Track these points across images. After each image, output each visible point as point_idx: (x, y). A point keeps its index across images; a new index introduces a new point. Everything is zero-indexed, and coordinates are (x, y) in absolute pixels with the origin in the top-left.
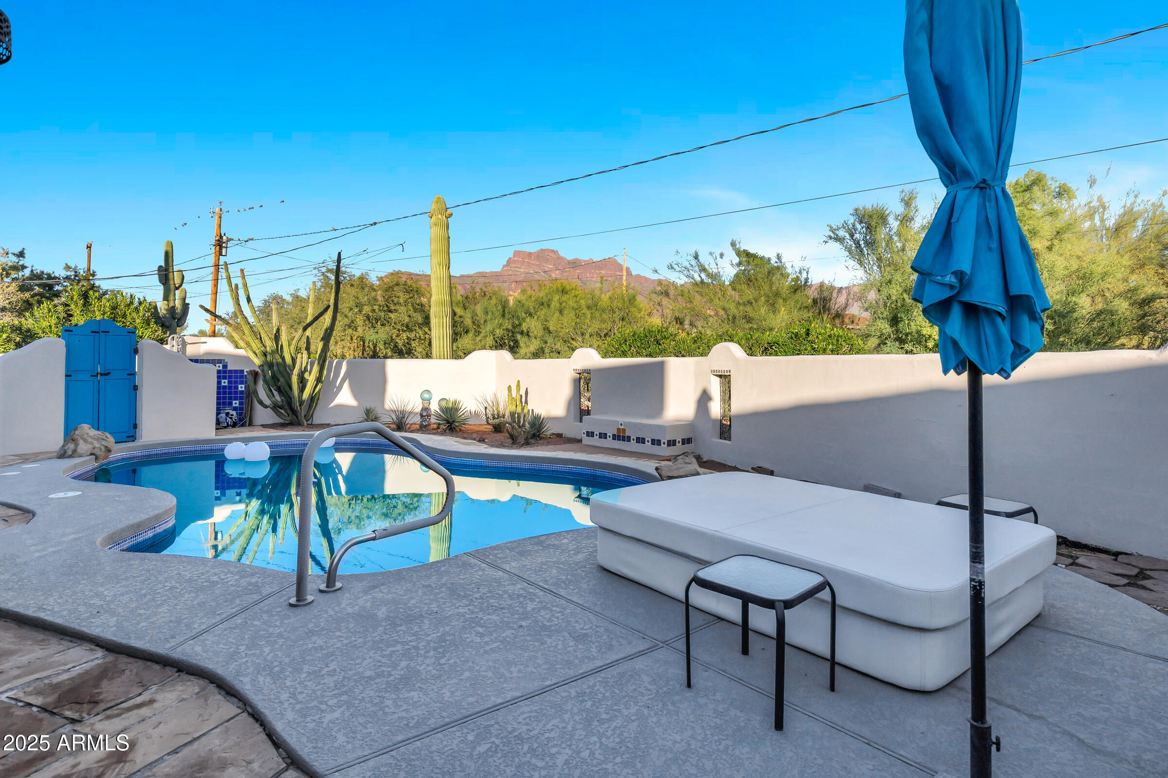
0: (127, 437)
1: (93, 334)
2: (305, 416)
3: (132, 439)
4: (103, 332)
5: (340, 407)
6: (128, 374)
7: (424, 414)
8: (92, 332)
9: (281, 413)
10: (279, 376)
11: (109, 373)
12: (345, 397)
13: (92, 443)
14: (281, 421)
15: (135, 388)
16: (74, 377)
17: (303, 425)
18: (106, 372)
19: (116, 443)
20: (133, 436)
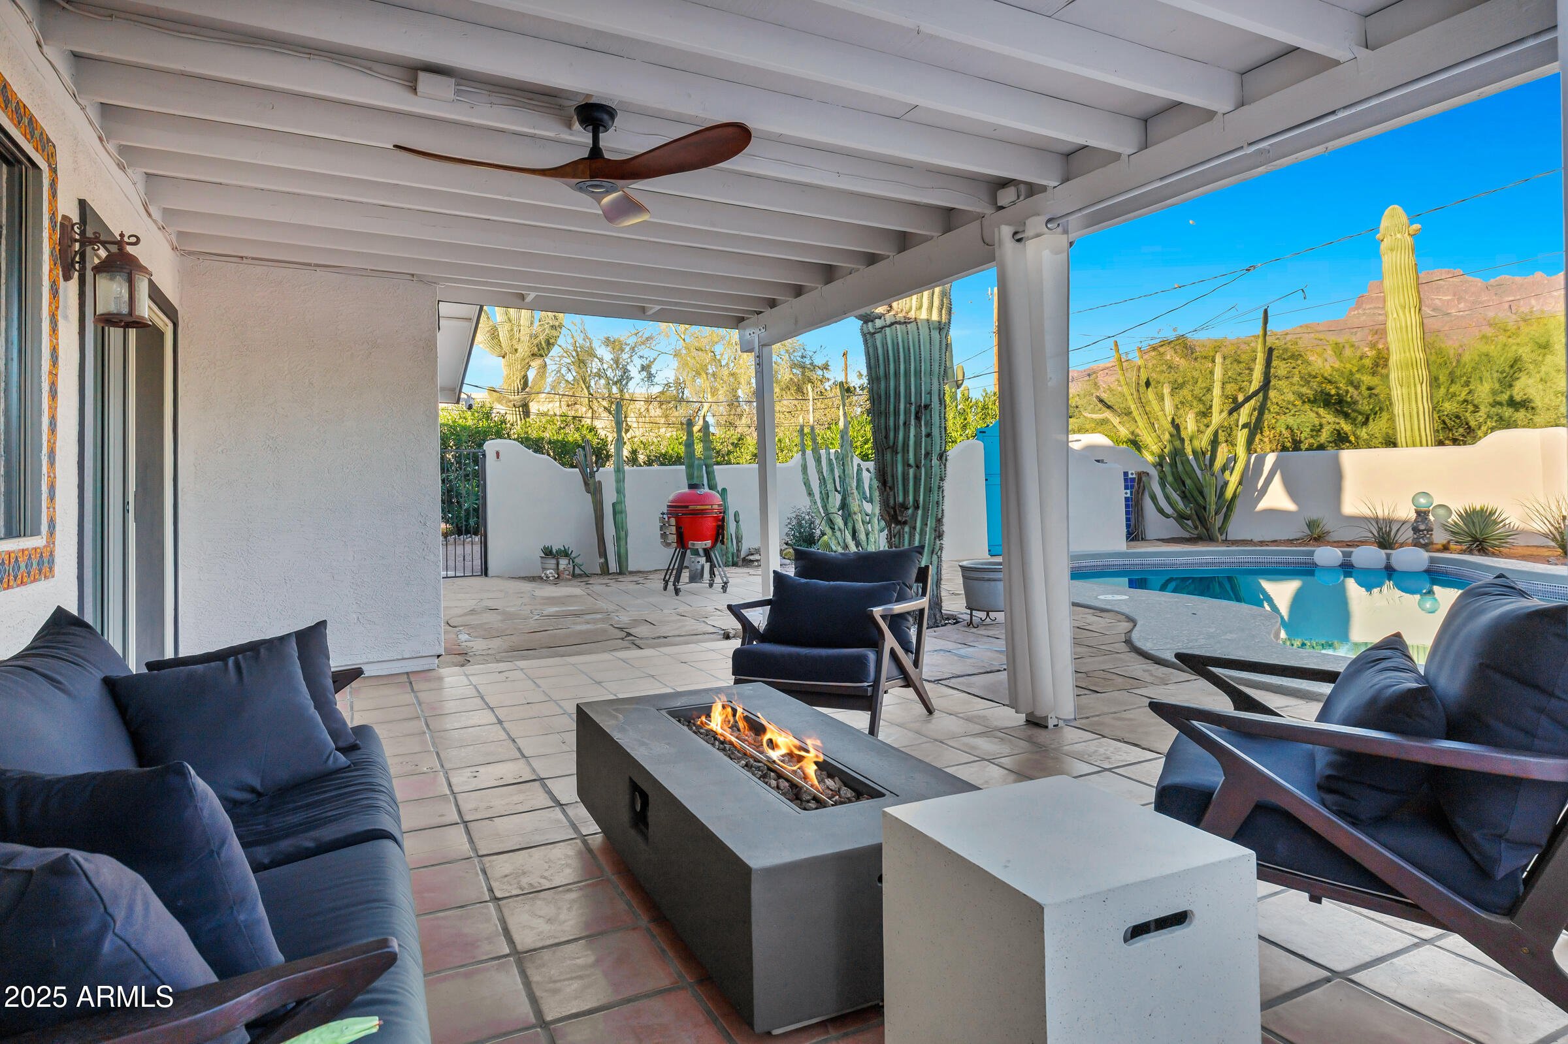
2: (1219, 529)
5: (1271, 512)
7: (1422, 527)
9: (1187, 524)
10: (1185, 477)
12: (1276, 498)
14: (1187, 535)
17: (1217, 541)
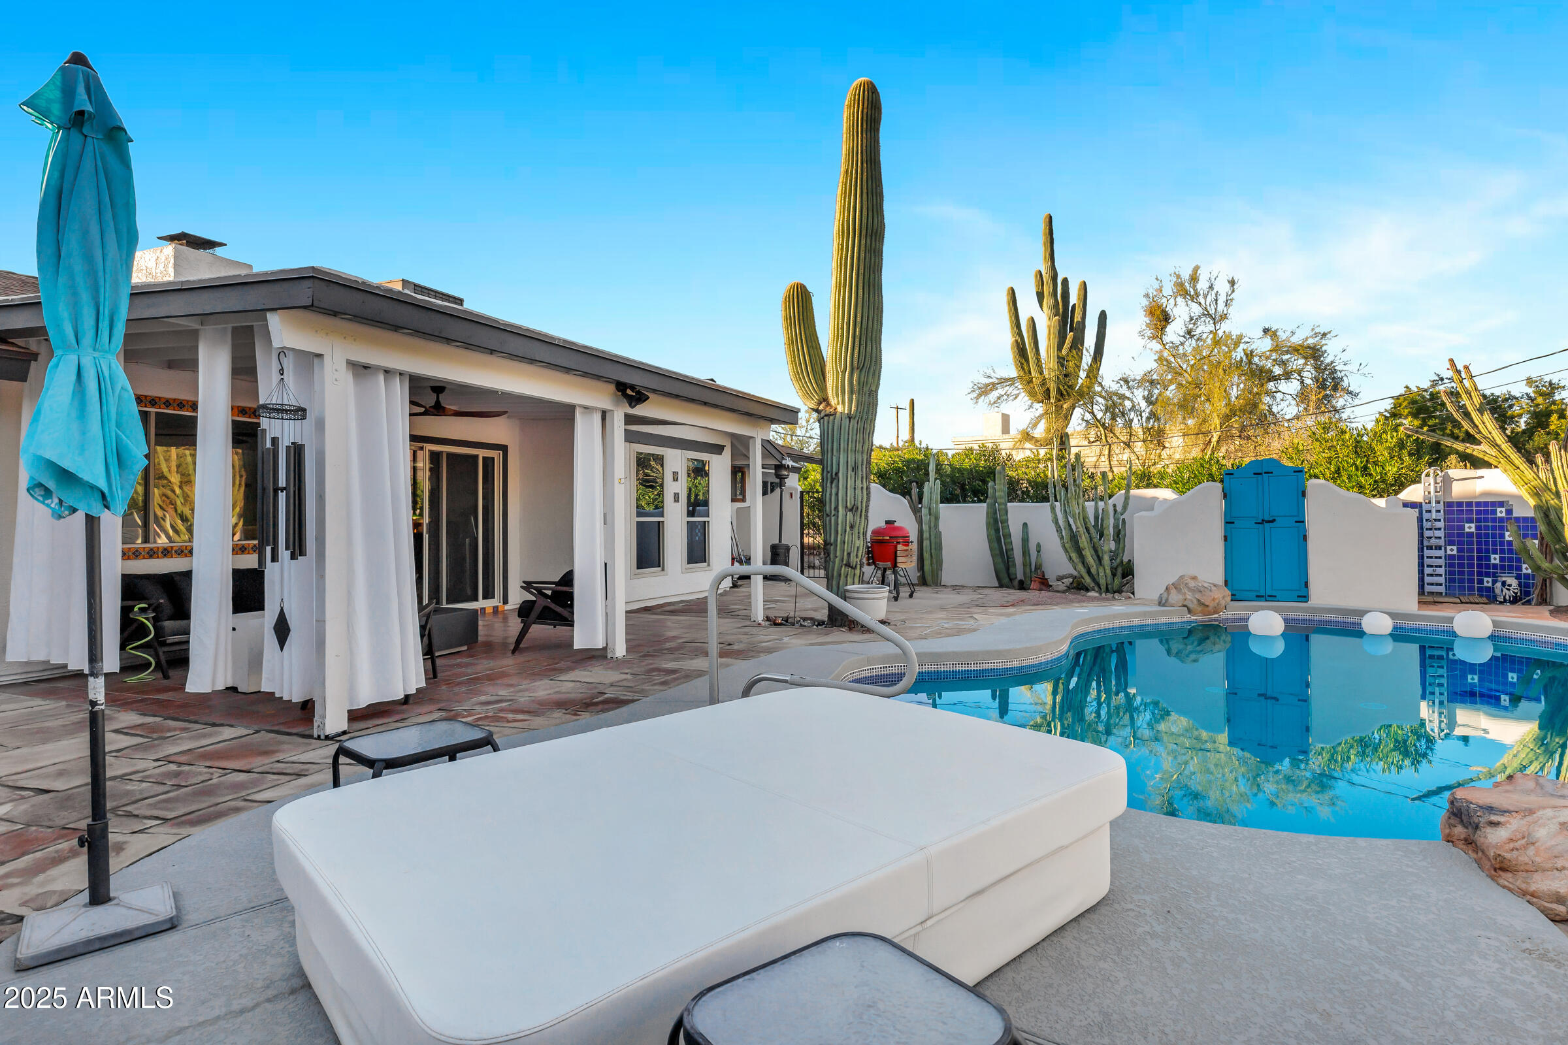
0: (1298, 596)
1: (1256, 476)
3: (1303, 599)
4: (1265, 473)
6: (1296, 522)
8: (1255, 474)
11: (1274, 520)
13: (1185, 594)
15: (1305, 538)
16: (1238, 523)
18: (1271, 519)
19: (1232, 600)
20: (1305, 597)
